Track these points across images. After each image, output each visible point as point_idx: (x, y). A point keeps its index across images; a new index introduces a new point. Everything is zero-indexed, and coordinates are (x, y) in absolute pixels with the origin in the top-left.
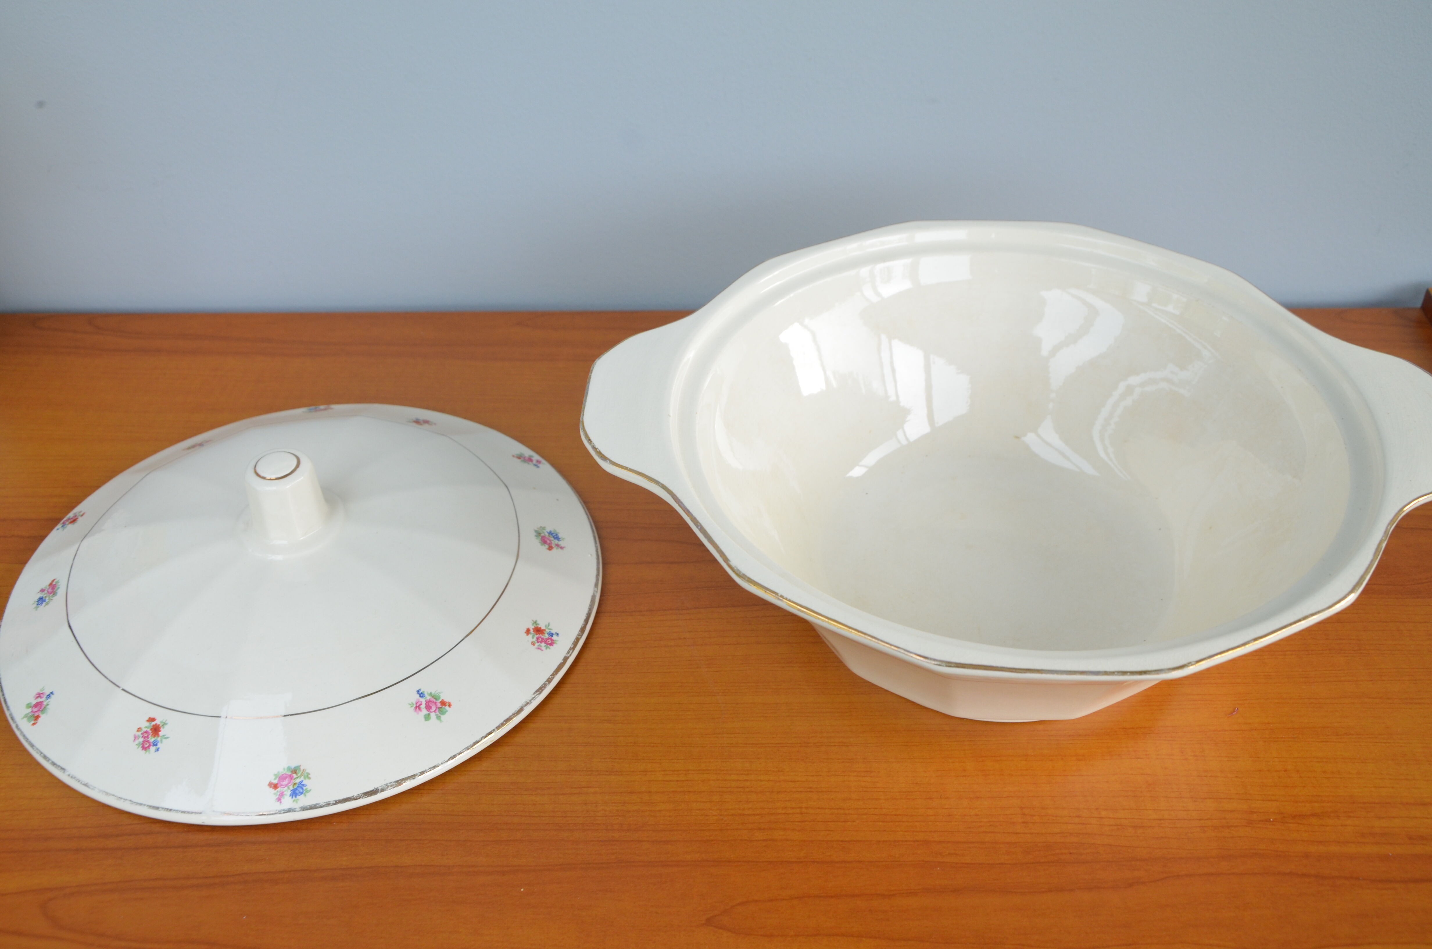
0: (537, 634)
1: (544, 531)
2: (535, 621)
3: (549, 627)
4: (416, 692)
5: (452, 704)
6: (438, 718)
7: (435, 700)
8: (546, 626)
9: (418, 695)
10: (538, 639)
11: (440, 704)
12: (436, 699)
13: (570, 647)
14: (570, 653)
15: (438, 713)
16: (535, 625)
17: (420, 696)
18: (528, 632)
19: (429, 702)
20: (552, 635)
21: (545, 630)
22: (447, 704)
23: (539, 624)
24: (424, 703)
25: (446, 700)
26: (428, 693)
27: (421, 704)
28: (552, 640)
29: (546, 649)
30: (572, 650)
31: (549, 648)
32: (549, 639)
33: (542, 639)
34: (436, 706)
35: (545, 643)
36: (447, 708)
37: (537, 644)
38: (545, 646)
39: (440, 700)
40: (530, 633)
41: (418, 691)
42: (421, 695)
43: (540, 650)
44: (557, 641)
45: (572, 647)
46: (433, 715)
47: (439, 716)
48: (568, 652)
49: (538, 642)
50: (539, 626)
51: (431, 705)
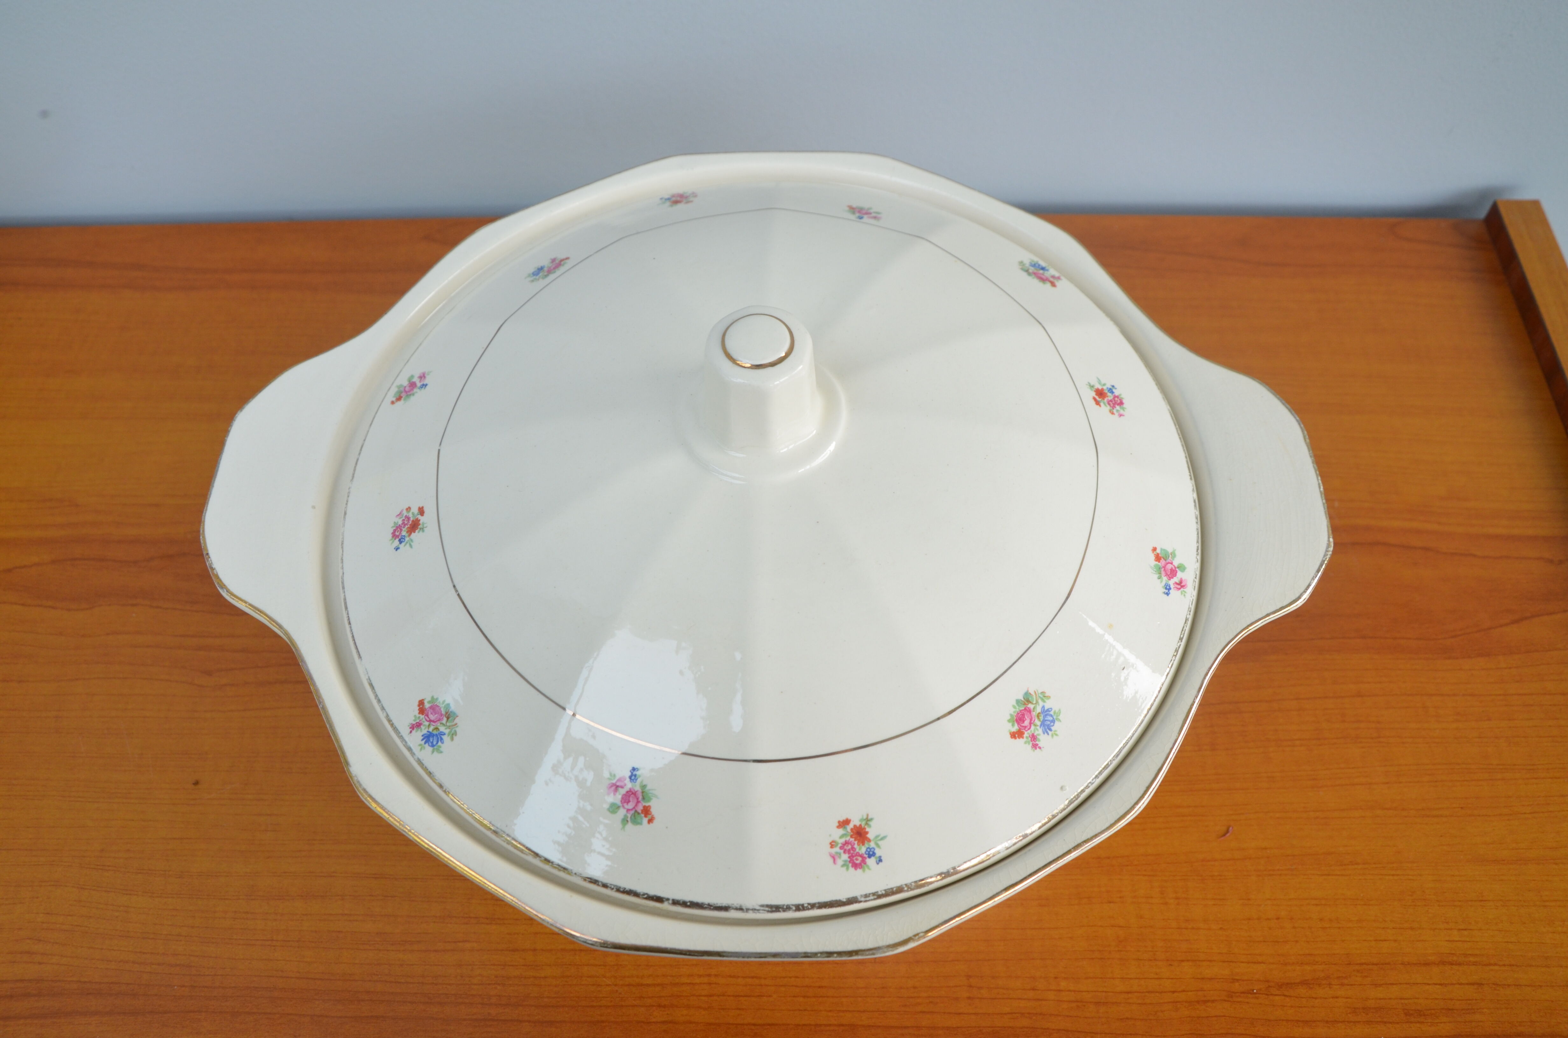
0: (851, 837)
1: (1040, 701)
2: (870, 817)
3: (880, 843)
4: (631, 768)
5: (655, 821)
6: (625, 821)
7: (640, 799)
8: (877, 837)
9: (629, 774)
10: (847, 843)
11: (642, 808)
12: (644, 798)
13: (877, 892)
14: (867, 899)
15: (629, 816)
16: (863, 824)
17: (630, 777)
18: (843, 824)
19: (633, 793)
20: (871, 854)
21: (869, 841)
22: (649, 817)
23: (869, 826)
24: (627, 788)
25: (653, 811)
26: (642, 782)
27: (622, 787)
28: (864, 861)
29: (843, 866)
30: (875, 897)
31: (847, 869)
32: (861, 856)
33: (853, 848)
34: (636, 805)
35: (849, 857)
36: (645, 820)
37: (837, 849)
38: (845, 861)
39: (647, 804)
40: (845, 828)
41: (634, 769)
42: (633, 777)
43: (831, 860)
44: (869, 869)
45: (880, 893)
46: (622, 812)
47: (627, 821)
48: (866, 896)
49: (841, 848)
50: (867, 829)
51: (631, 799)
